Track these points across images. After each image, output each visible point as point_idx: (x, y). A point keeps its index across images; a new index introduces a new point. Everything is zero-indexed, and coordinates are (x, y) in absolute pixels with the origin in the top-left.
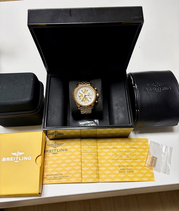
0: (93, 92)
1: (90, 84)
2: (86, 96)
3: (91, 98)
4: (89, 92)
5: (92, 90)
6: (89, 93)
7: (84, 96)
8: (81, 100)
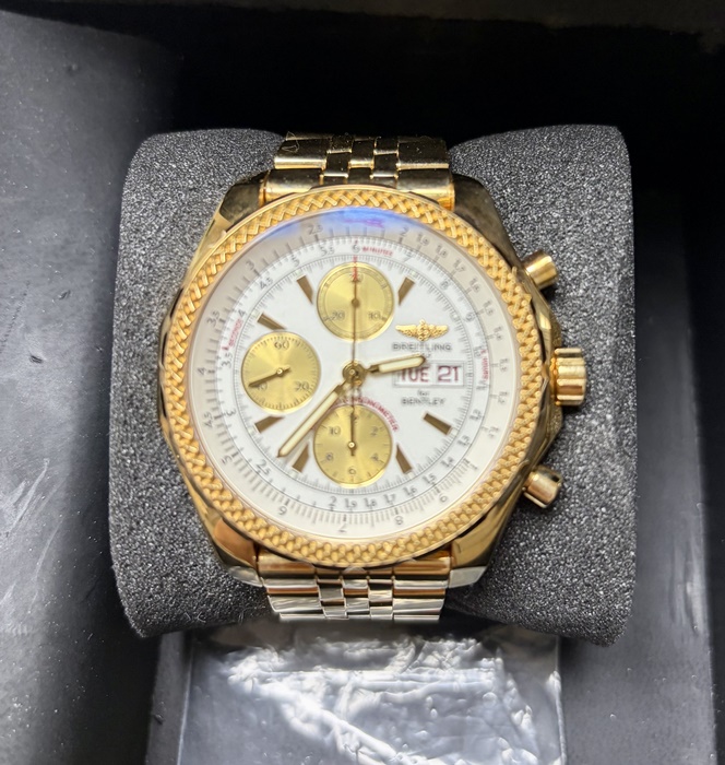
0: (498, 319)
1: (446, 192)
2: (373, 388)
3: (444, 428)
4: (419, 309)
5: (486, 293)
6: (423, 335)
7: (332, 377)
8: (275, 438)
